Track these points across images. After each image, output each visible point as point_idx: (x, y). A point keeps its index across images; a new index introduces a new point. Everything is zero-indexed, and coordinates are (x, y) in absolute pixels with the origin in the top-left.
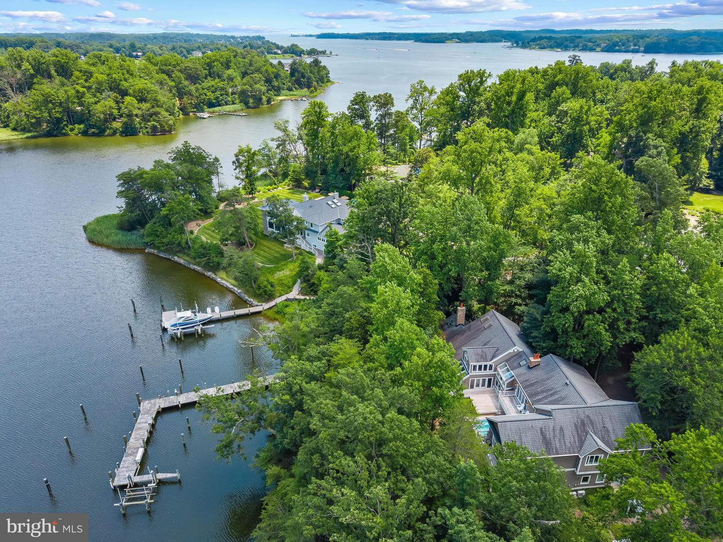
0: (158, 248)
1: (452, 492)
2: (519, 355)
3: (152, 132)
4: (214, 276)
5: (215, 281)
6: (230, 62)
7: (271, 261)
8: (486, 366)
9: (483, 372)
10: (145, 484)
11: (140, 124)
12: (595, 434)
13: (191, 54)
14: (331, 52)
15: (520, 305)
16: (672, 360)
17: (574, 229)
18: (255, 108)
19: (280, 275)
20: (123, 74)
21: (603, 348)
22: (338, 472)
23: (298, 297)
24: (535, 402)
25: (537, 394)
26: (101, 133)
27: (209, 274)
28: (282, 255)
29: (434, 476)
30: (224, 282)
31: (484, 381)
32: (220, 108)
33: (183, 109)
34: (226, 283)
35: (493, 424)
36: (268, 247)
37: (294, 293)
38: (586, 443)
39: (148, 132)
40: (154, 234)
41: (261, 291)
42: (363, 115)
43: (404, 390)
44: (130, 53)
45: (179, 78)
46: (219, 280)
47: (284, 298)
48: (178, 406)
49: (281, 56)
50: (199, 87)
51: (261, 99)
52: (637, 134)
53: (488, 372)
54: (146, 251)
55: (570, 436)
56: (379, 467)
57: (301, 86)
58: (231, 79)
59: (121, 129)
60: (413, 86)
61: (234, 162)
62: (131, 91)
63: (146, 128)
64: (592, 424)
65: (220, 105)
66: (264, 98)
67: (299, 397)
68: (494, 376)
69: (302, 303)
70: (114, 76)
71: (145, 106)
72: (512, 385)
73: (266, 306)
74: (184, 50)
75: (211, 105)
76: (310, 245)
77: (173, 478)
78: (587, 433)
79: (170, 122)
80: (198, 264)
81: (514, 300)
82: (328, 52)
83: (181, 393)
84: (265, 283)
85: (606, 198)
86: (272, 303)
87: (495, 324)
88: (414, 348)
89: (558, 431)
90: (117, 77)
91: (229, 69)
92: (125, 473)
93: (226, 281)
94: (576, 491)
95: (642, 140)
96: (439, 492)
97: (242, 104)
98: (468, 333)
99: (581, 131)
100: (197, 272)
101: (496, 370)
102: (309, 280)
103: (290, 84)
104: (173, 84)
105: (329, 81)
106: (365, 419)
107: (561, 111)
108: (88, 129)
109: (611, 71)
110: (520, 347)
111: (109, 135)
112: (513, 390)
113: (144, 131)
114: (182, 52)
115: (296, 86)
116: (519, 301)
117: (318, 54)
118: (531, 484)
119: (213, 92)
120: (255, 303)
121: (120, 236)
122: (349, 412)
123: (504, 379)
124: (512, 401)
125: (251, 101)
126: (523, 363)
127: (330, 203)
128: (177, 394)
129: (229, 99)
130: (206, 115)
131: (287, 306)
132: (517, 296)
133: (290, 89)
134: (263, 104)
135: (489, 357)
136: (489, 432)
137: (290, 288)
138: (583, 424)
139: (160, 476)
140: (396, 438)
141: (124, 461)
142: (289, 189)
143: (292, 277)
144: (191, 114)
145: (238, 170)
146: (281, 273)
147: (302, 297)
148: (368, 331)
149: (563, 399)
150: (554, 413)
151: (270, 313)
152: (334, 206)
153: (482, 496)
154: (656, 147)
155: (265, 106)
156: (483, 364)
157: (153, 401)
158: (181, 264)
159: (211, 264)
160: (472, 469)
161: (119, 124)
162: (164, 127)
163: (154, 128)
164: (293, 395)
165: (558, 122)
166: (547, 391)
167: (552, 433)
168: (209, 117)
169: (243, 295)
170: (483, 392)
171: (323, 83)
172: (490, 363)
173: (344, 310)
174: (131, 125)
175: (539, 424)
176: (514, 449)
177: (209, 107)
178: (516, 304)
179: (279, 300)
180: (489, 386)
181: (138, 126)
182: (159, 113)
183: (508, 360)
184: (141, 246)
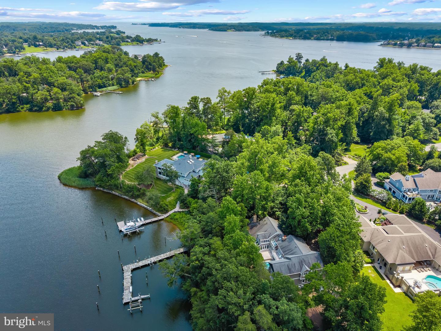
0: (103, 188)
1: (260, 290)
2: (278, 236)
3: (71, 108)
4: (136, 201)
5: (136, 204)
6: (108, 59)
7: (163, 193)
8: (266, 241)
9: (265, 243)
10: (137, 301)
11: (64, 103)
12: (306, 265)
13: (74, 43)
14: (160, 40)
15: (278, 211)
16: (328, 238)
17: (296, 185)
18: (126, 87)
19: (169, 199)
20: (49, 73)
21: (308, 232)
22: (226, 287)
23: (179, 210)
24: (285, 255)
25: (285, 251)
26: (40, 110)
27: (133, 200)
28: (168, 189)
29: (255, 285)
30: (141, 204)
31: (266, 246)
32: (106, 88)
33: (85, 91)
34: (143, 205)
35: (271, 265)
36: (160, 185)
37: (177, 209)
38: (303, 268)
39: (68, 108)
40: (101, 180)
41: (162, 209)
42: (196, 107)
43: (242, 258)
44: (34, 43)
45: (80, 72)
46: (139, 203)
47: (173, 211)
48: (139, 267)
49: (131, 43)
50: (93, 76)
51: (129, 81)
52: (323, 127)
53: (267, 243)
54: (96, 189)
55: (297, 266)
56: (238, 284)
57: (149, 70)
58: (110, 70)
59: (52, 107)
60: (220, 91)
61: (135, 139)
62: (56, 84)
63: (67, 106)
64: (305, 261)
65: (105, 87)
66: (130, 81)
67: (201, 262)
68: (269, 244)
69: (182, 213)
70: (45, 75)
71: (66, 93)
72: (277, 248)
73: (165, 216)
74: (70, 41)
75: (100, 87)
76: (181, 183)
77: (148, 297)
78: (303, 265)
79: (81, 102)
80: (127, 196)
81: (275, 209)
82: (159, 40)
83: (139, 261)
84: (164, 205)
85: (308, 172)
86: (168, 214)
87: (269, 223)
88: (242, 242)
89: (293, 265)
90: (46, 75)
91: (107, 63)
92: (127, 297)
93: (142, 203)
94: (301, 285)
95: (325, 130)
96: (256, 290)
97: (118, 85)
98: (259, 226)
99: (300, 120)
100: (126, 199)
101: (270, 242)
102: (184, 202)
103: (143, 69)
104: (78, 76)
105: (164, 65)
106: (233, 270)
107: (291, 109)
108: (32, 107)
109: (317, 65)
110: (279, 232)
111: (45, 111)
112: (277, 249)
113: (66, 108)
114: (68, 42)
115: (147, 70)
116: (277, 210)
117: (153, 41)
118: (285, 285)
119: (101, 79)
120: (160, 214)
121: (81, 182)
122: (226, 268)
123: (274, 246)
124: (277, 254)
125: (123, 83)
126: (280, 239)
127: (189, 162)
128: (138, 262)
129: (111, 83)
130: (98, 94)
131: (175, 215)
132: (276, 208)
133: (143, 73)
134: (130, 85)
135: (267, 237)
136: (270, 267)
137: (174, 207)
138: (302, 262)
139: (142, 297)
140: (243, 275)
141: (125, 293)
142: (161, 148)
143: (175, 200)
144: (89, 93)
145: (137, 142)
146: (170, 198)
147: (182, 210)
148: (223, 233)
149: (295, 253)
150: (292, 259)
151: (168, 219)
152: (191, 163)
153: (270, 290)
154: (331, 134)
155: (131, 85)
156: (265, 240)
157: (128, 266)
158: (117, 195)
159: (134, 196)
160: (267, 283)
161: (50, 104)
162: (78, 105)
163: (72, 106)
164: (199, 261)
165: (290, 114)
166: (289, 250)
167: (291, 266)
168: (101, 95)
169: (153, 211)
170: (265, 251)
171: (161, 67)
172: (268, 239)
173: (211, 223)
174: (58, 105)
175: (287, 263)
176: (279, 274)
177: (99, 88)
178: (276, 211)
179: (171, 212)
180: (268, 248)
181: (62, 105)
182: (74, 97)
183: (274, 237)
184: (93, 186)
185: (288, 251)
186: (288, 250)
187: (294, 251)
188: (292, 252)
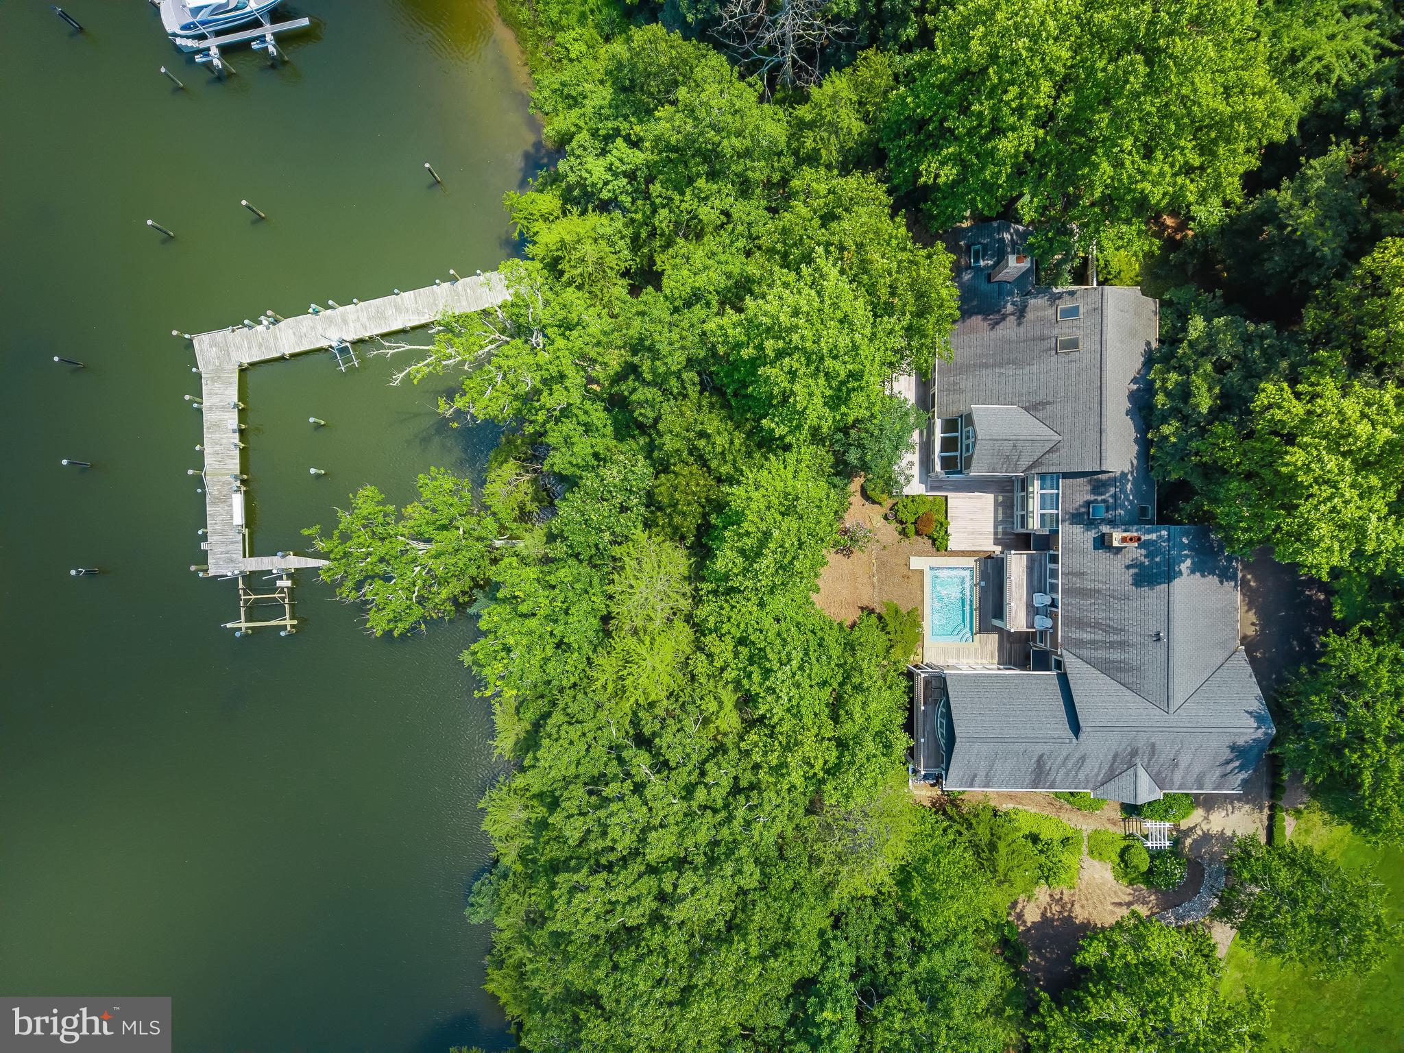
25: (1083, 624)
48: (282, 357)
87: (1088, 346)
98: (1008, 329)
126: (1098, 510)
135: (1024, 463)
138: (1134, 753)
139: (296, 562)
141: (213, 516)
149: (1131, 669)
157: (219, 337)
166: (1108, 629)
170: (984, 486)
172: (1020, 474)
185: (1098, 636)
186: (1098, 625)
187: (1132, 656)
188: (1117, 656)
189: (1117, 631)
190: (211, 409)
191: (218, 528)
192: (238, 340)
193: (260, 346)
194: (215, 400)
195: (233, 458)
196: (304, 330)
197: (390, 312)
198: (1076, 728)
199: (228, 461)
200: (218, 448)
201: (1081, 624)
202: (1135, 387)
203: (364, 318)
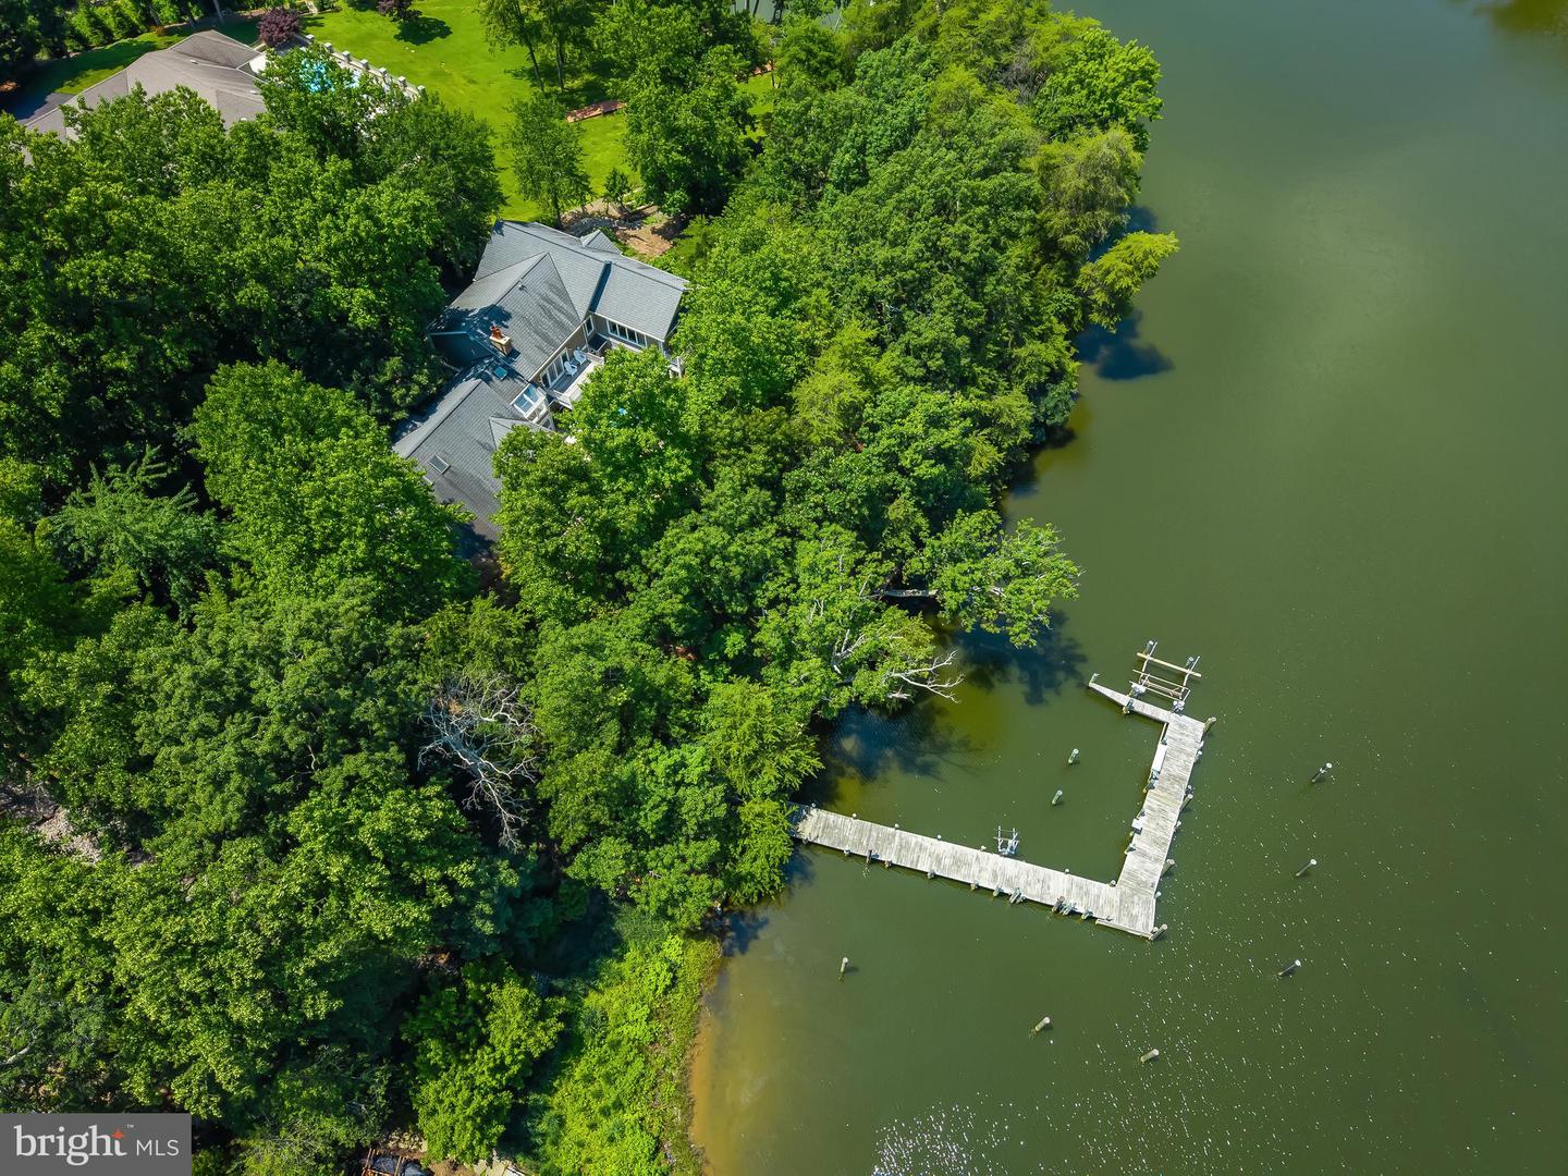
149: (550, 284)
185: (555, 312)
187: (545, 291)
188: (553, 296)
189: (543, 308)
190: (1157, 860)
191: (1184, 757)
192: (1107, 910)
193: (1087, 893)
194: (1149, 865)
195: (1150, 807)
196: (1039, 886)
197: (947, 862)
198: (607, 268)
199: (1155, 807)
200: (1162, 823)
201: (560, 325)
202: (418, 423)
203: (975, 868)
